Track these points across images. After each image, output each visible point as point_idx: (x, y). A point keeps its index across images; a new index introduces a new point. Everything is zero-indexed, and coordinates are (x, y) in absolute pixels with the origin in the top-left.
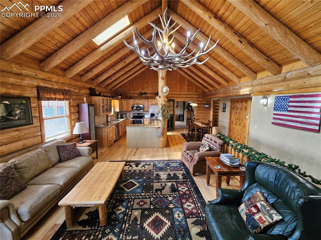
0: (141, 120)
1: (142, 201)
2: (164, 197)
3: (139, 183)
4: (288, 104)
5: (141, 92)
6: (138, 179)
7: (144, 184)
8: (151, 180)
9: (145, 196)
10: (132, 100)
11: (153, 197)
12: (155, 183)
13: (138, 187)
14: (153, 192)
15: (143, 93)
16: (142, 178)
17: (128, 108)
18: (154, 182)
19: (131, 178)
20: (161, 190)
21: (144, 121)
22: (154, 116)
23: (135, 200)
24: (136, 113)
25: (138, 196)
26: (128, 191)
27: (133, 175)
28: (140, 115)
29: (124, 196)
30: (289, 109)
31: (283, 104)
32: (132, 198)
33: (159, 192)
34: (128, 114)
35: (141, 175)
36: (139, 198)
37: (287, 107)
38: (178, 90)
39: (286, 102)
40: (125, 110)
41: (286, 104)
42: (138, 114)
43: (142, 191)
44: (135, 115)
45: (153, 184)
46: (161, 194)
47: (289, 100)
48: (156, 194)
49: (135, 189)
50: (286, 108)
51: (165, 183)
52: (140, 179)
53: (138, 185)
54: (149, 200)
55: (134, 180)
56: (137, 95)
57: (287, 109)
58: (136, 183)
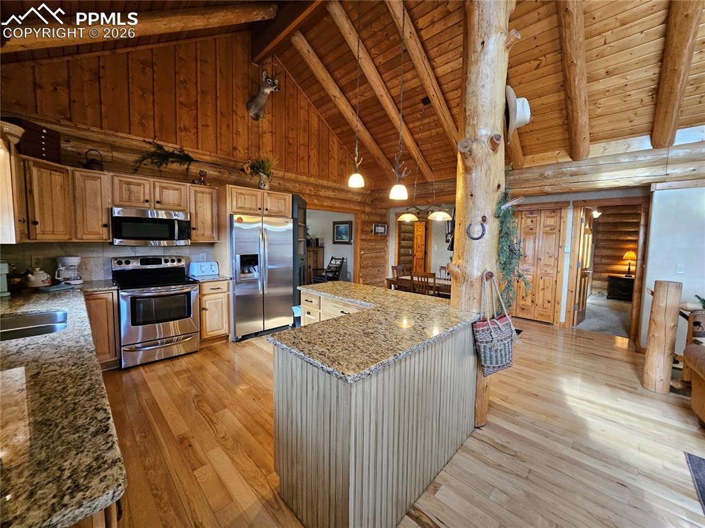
0: (188, 294)
5: (160, 147)
10: (106, 177)
15: (172, 155)
17: (73, 223)
21: (201, 295)
22: (256, 263)
24: (135, 258)
28: (163, 265)
34: (74, 261)
38: (314, 170)
40: (50, 238)
42: (145, 261)
44: (130, 267)
56: (131, 158)
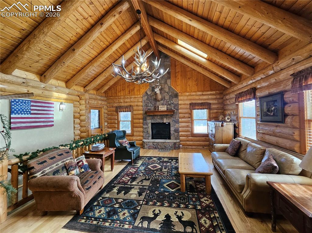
1: (161, 174)
2: (145, 175)
3: (164, 187)
4: (30, 107)
6: (165, 191)
7: (159, 185)
8: (150, 189)
9: (159, 177)
11: (153, 176)
12: (147, 185)
13: (164, 183)
14: (152, 178)
16: (160, 192)
18: (149, 186)
19: (173, 193)
20: (145, 179)
23: (166, 175)
25: (164, 177)
26: (173, 181)
27: (171, 198)
29: (175, 178)
30: (32, 112)
31: (24, 107)
32: (169, 176)
33: (147, 178)
35: (161, 197)
36: (163, 176)
37: (30, 110)
39: (27, 106)
41: (27, 107)
43: (160, 180)
45: (150, 184)
46: (146, 177)
47: (31, 104)
48: (150, 177)
49: (167, 182)
50: (28, 111)
51: (138, 184)
52: (163, 191)
53: (165, 185)
54: (156, 175)
55: (169, 191)
57: (30, 112)
58: (167, 187)
